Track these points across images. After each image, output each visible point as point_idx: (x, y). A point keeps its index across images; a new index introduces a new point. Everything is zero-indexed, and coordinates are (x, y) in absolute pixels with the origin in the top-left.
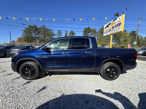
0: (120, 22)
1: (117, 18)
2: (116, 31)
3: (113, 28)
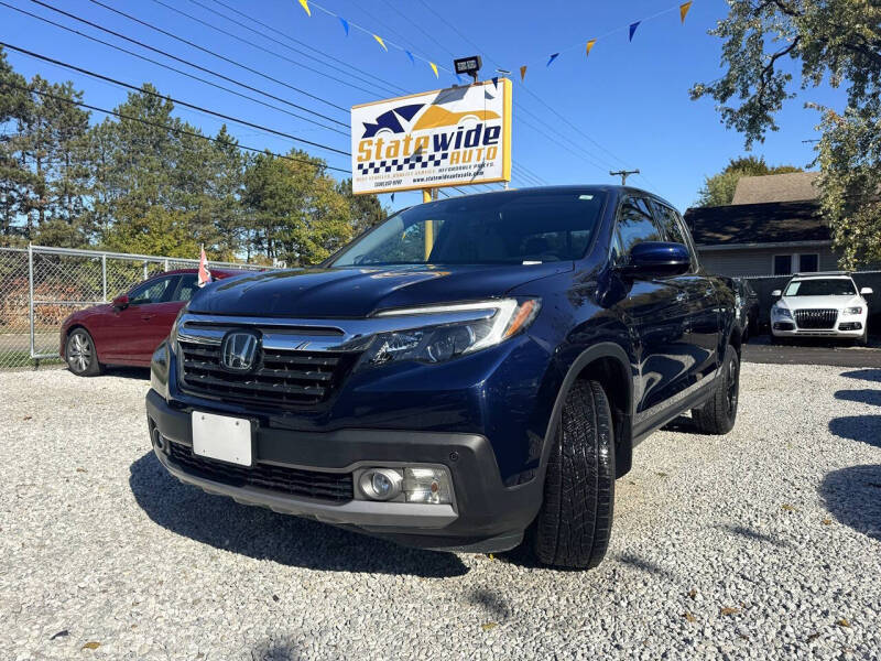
0: (491, 123)
1: (469, 86)
2: (463, 172)
3: (437, 149)
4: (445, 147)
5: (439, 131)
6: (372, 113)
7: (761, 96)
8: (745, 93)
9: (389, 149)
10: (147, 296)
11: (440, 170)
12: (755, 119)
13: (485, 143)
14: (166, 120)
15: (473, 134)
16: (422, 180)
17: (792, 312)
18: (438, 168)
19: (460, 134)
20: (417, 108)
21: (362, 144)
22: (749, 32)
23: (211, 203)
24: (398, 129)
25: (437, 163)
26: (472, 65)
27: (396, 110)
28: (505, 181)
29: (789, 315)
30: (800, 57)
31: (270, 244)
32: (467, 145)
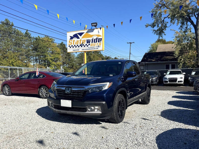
0: (100, 37)
1: (94, 29)
2: (94, 48)
3: (87, 43)
4: (89, 42)
5: (88, 39)
6: (72, 34)
7: (162, 27)
8: (158, 26)
9: (76, 42)
10: (23, 77)
11: (88, 48)
12: (160, 32)
13: (98, 42)
14: (12, 28)
15: (96, 40)
16: (84, 50)
17: (168, 78)
18: (88, 47)
19: (93, 40)
20: (83, 33)
21: (70, 41)
22: (158, 12)
23: (24, 50)
24: (78, 38)
25: (87, 46)
26: (95, 24)
27: (78, 33)
28: (103, 50)
29: (167, 79)
30: (170, 18)
31: (39, 61)
32: (94, 42)
